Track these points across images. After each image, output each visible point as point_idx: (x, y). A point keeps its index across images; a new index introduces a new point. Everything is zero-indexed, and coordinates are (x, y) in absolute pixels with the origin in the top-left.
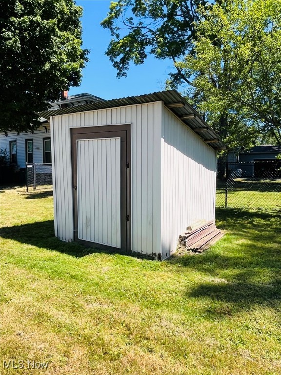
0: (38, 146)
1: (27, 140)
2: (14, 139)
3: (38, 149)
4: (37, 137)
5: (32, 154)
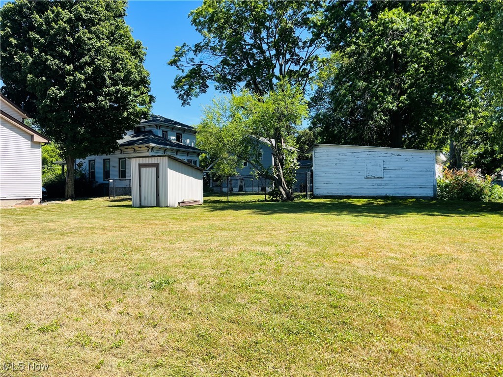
0: (114, 165)
1: (104, 160)
2: (93, 159)
3: (114, 167)
4: (114, 158)
5: (109, 171)
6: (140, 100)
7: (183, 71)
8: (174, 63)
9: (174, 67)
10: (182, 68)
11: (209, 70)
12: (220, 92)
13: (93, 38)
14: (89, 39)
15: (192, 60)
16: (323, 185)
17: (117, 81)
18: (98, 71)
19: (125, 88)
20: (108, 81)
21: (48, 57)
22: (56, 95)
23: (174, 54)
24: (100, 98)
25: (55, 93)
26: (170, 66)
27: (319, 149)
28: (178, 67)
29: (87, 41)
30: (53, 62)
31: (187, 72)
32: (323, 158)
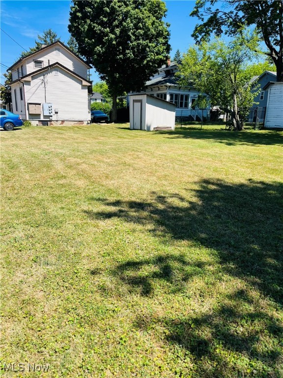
6: (157, 49)
7: (203, 20)
8: (195, 13)
9: (195, 17)
10: (202, 17)
11: (224, 17)
12: (228, 36)
13: (122, 5)
14: (119, 7)
15: (209, 9)
16: (273, 118)
17: (139, 36)
18: (124, 31)
19: (144, 42)
20: (133, 37)
21: (95, 25)
22: (100, 52)
23: (195, 6)
24: (127, 51)
25: (99, 51)
26: (191, 17)
27: (274, 86)
28: (199, 17)
29: (118, 9)
30: (98, 28)
31: (206, 21)
32: (277, 95)
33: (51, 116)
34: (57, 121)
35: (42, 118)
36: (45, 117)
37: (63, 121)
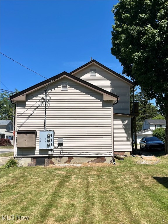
33: (52, 150)
34: (60, 157)
35: (37, 154)
36: (42, 151)
37: (70, 158)
